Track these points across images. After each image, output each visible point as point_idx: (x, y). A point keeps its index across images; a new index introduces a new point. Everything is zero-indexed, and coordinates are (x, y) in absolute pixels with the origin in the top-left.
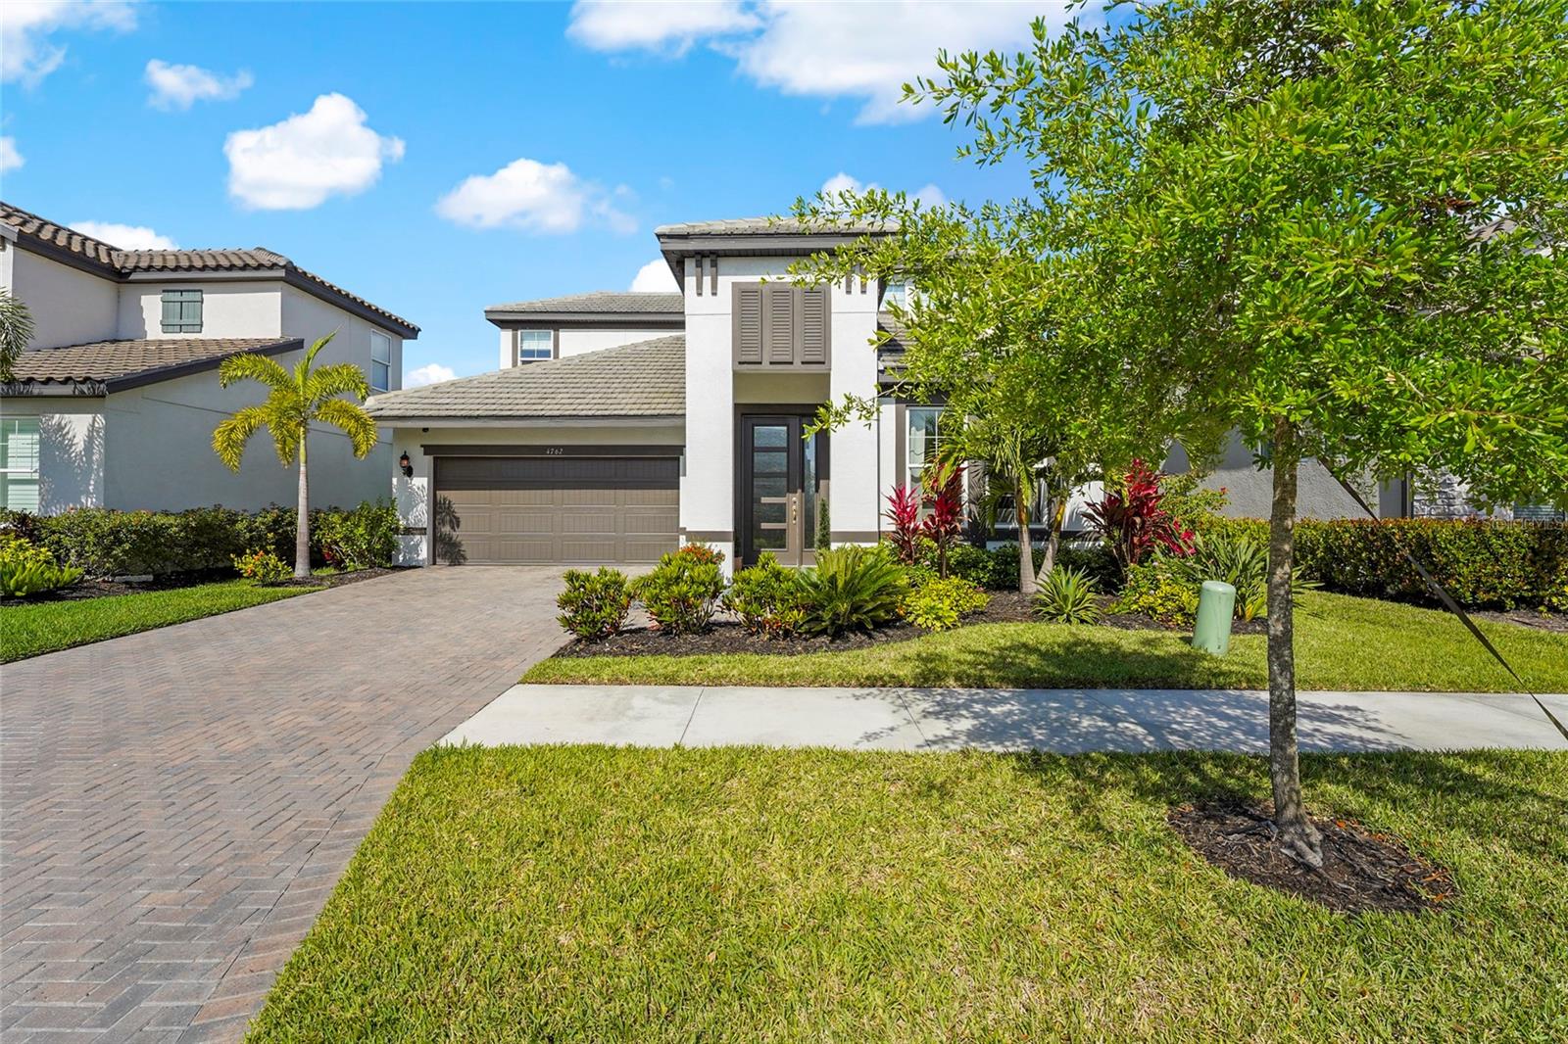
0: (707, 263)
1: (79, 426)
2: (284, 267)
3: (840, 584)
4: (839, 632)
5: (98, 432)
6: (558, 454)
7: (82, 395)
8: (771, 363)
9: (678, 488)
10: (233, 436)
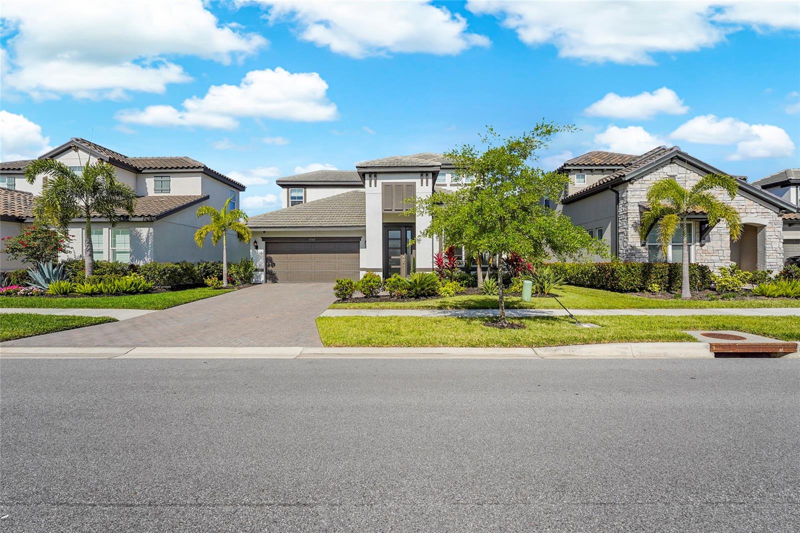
0: (373, 175)
1: (144, 232)
2: (203, 167)
3: (418, 282)
4: (417, 297)
5: (151, 234)
6: (313, 240)
7: (147, 221)
8: (396, 210)
9: (359, 253)
10: (202, 236)
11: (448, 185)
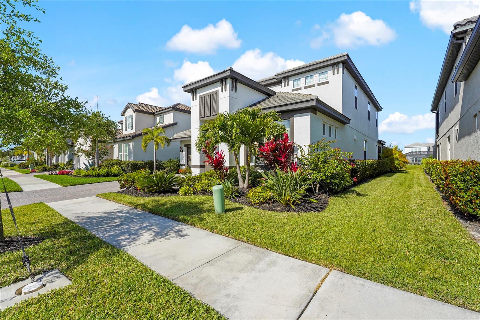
1: (131, 144)
2: (172, 107)
5: (133, 146)
8: (206, 117)
11: (303, 88)
